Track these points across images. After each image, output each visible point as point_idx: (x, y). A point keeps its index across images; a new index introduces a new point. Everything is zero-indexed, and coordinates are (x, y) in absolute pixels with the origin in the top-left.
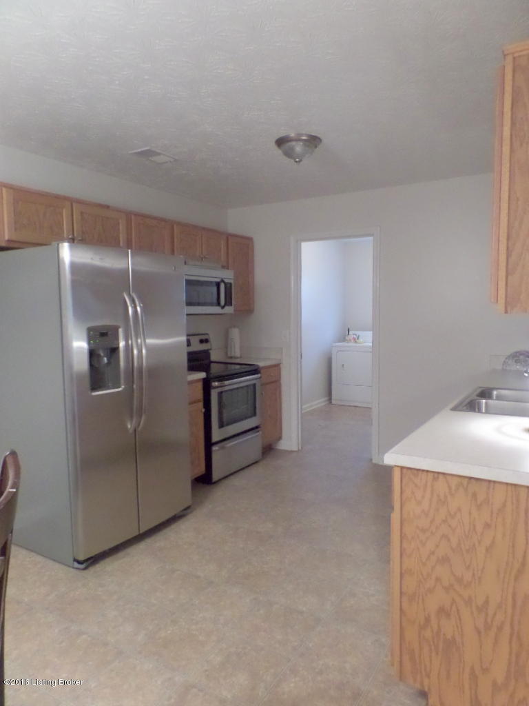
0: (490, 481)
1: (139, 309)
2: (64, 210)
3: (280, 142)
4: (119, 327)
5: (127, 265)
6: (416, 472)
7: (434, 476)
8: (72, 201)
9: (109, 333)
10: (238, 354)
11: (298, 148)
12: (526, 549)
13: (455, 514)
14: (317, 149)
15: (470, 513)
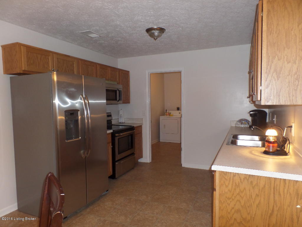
2: (50, 57)
4: (79, 110)
5: (82, 82)
7: (234, 175)
8: (53, 53)
9: (74, 113)
10: (123, 121)
11: (156, 33)
12: (274, 205)
13: (243, 191)
14: (164, 33)
15: (250, 191)
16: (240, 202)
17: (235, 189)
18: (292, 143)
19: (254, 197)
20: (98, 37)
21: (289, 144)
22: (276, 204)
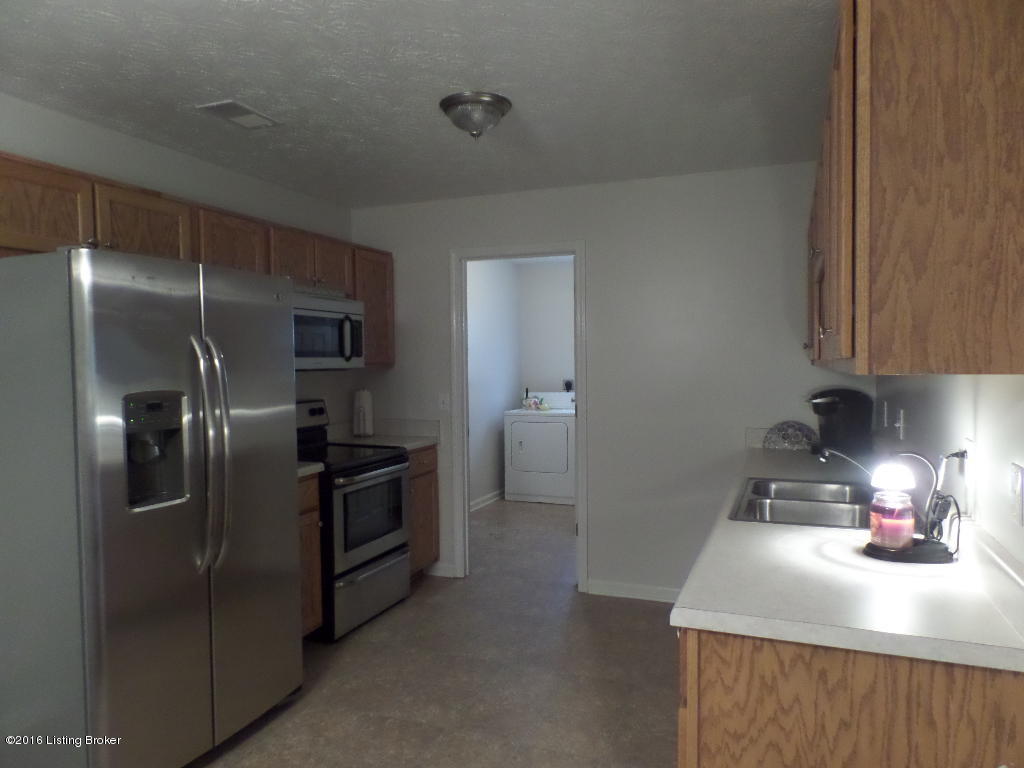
0: (848, 651)
1: (217, 362)
2: (79, 196)
3: (449, 104)
4: (182, 394)
5: (197, 292)
6: (723, 637)
7: (754, 644)
8: (92, 181)
9: (165, 404)
10: (369, 430)
11: (477, 115)
12: (909, 761)
13: (791, 707)
14: (505, 118)
15: (816, 705)
16: (780, 751)
17: (760, 701)
18: (966, 513)
19: (832, 728)
20: (267, 126)
21: (959, 517)
22: (917, 761)
